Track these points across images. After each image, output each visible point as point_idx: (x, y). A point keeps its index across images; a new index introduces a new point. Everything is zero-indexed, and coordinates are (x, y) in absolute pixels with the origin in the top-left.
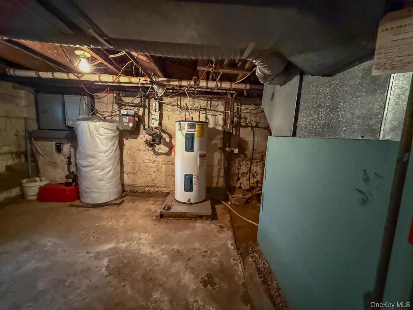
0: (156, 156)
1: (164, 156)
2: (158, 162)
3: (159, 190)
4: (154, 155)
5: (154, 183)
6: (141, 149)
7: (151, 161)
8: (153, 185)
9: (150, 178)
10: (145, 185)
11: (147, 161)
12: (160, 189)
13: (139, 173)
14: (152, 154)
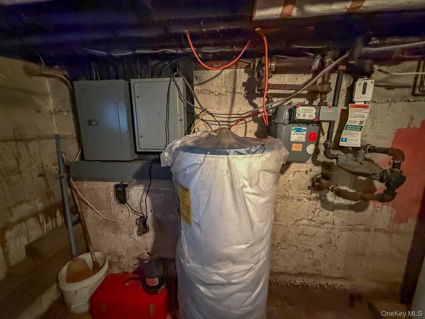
0: (327, 212)
1: (346, 212)
2: (331, 225)
3: (327, 284)
4: (323, 209)
5: (317, 268)
6: (291, 195)
7: (313, 223)
8: (315, 272)
9: (310, 259)
10: (296, 272)
11: (305, 221)
12: (330, 282)
13: (283, 247)
14: (319, 206)
